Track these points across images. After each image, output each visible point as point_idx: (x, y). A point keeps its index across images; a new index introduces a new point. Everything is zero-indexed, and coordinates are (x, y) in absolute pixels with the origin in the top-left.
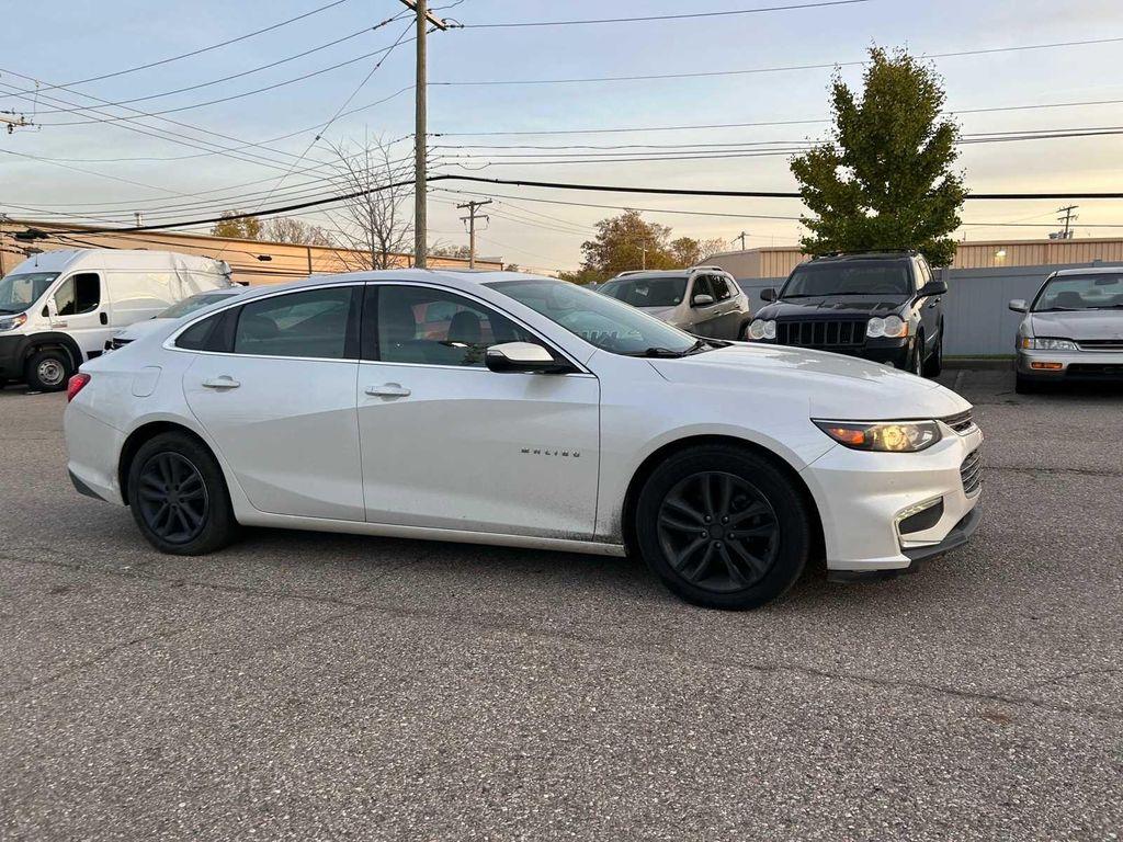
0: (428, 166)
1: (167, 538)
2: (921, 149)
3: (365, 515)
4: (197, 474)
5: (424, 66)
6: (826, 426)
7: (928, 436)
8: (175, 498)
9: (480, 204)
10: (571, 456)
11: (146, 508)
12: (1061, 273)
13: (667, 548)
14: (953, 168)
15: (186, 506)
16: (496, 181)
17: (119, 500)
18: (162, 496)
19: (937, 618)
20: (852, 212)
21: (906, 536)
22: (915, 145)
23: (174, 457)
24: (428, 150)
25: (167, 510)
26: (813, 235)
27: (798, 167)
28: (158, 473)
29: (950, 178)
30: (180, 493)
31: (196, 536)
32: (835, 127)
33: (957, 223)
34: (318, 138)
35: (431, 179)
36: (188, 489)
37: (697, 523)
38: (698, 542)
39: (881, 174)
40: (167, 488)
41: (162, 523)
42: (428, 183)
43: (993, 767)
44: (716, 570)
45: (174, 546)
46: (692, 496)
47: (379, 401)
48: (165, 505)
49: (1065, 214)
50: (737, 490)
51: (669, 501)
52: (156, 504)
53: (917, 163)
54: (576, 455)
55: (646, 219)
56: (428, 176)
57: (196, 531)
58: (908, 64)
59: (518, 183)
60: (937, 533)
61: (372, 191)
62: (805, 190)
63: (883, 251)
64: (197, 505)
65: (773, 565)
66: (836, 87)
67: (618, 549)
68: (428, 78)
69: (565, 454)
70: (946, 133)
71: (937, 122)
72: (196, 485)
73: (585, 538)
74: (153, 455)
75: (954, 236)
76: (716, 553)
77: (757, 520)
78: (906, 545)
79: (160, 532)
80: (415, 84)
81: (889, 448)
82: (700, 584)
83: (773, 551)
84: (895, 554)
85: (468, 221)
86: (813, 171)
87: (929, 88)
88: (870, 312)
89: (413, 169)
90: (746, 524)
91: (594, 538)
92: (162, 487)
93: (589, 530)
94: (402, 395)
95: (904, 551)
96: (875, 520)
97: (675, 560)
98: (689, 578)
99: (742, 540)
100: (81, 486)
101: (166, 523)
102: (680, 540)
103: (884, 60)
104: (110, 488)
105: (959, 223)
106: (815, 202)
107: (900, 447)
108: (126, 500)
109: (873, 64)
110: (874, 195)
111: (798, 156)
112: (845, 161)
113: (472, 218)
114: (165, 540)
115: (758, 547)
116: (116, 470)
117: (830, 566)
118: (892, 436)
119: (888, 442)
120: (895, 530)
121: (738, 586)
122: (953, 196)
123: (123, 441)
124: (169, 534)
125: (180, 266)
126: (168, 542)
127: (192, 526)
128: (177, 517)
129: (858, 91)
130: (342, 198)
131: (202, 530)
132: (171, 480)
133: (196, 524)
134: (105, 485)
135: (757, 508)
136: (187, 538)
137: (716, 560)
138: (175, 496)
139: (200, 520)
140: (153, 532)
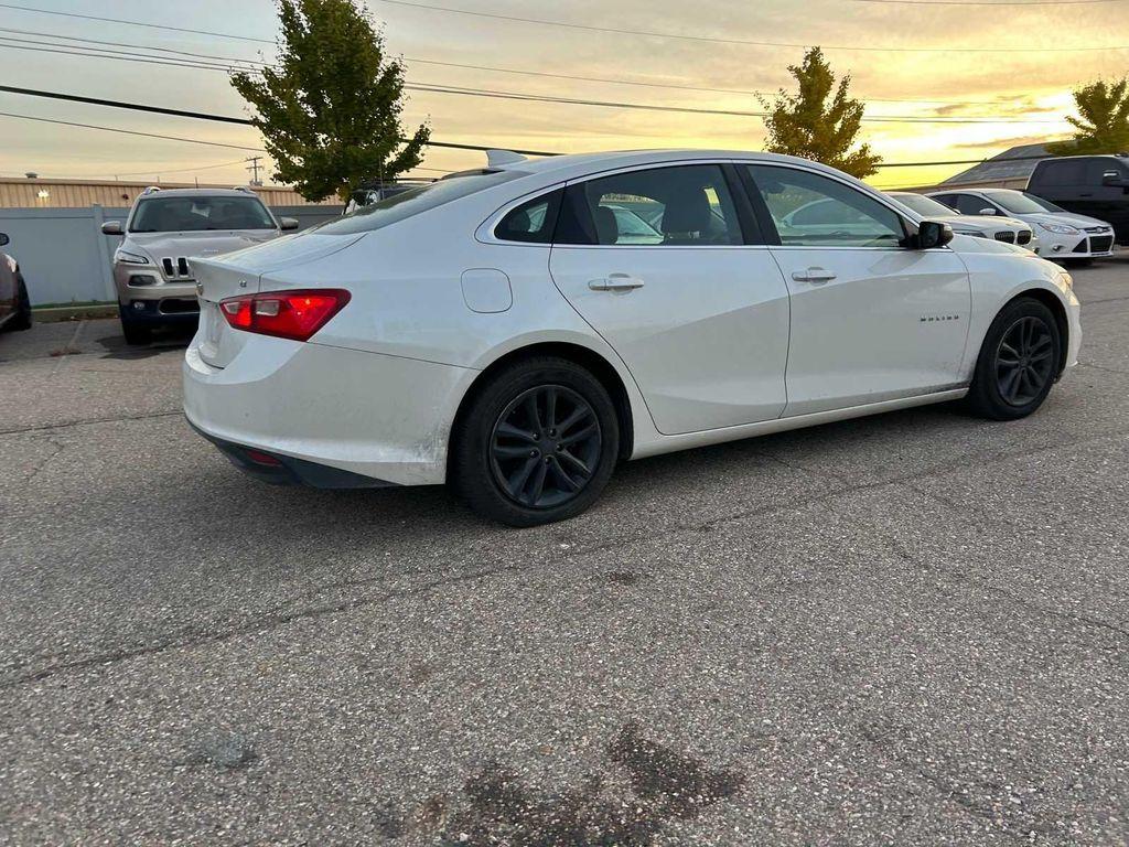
3: (784, 409)
4: (587, 406)
10: (952, 319)
11: (500, 475)
18: (529, 450)
25: (538, 465)
30: (557, 439)
31: (582, 491)
36: (571, 431)
37: (1015, 358)
38: (1014, 372)
45: (552, 511)
48: (534, 460)
49: (252, 163)
54: (957, 318)
69: (950, 318)
73: (948, 387)
76: (1022, 378)
79: (524, 499)
82: (1014, 402)
91: (954, 386)
92: (531, 436)
93: (953, 381)
94: (828, 279)
98: (1009, 400)
104: (423, 460)
114: (537, 509)
121: (1032, 398)
123: (470, 381)
124: (538, 499)
128: (549, 473)
131: (591, 480)
132: (545, 423)
133: (583, 474)
134: (409, 457)
135: (1045, 339)
136: (568, 495)
137: (1022, 382)
138: (548, 444)
139: (587, 467)
140: (518, 503)
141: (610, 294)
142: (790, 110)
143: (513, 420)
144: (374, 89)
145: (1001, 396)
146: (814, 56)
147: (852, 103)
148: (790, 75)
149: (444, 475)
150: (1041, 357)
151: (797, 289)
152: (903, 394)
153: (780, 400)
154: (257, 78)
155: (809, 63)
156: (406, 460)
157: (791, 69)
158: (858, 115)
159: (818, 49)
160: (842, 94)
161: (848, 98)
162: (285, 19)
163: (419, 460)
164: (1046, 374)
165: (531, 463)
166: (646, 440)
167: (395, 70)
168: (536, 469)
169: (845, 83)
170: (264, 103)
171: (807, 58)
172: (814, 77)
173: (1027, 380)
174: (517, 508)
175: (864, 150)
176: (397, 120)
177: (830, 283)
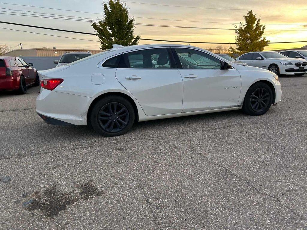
3: (183, 111)
11: (101, 124)
15: (119, 119)
17: (84, 123)
18: (109, 118)
22: (126, 23)
27: (94, 25)
28: (107, 110)
36: (121, 114)
37: (257, 99)
38: (257, 103)
40: (111, 115)
41: (109, 127)
45: (114, 134)
47: (189, 79)
50: (264, 91)
51: (253, 95)
52: (106, 121)
54: (236, 88)
57: (123, 127)
66: (105, 5)
67: (241, 108)
69: (234, 88)
71: (129, 19)
72: (124, 112)
73: (235, 106)
79: (108, 130)
82: (257, 111)
91: (237, 106)
92: (109, 115)
94: (195, 77)
97: (253, 107)
98: (255, 110)
99: (264, 101)
102: (254, 103)
111: (93, 22)
112: (109, 25)
114: (111, 132)
117: (275, 103)
121: (263, 110)
123: (92, 101)
124: (112, 130)
127: (122, 125)
128: (115, 124)
131: (126, 126)
132: (113, 112)
133: (124, 124)
134: (77, 118)
135: (266, 94)
136: (120, 130)
137: (260, 106)
138: (114, 117)
139: (125, 123)
140: (106, 131)
141: (131, 81)
142: (243, 28)
143: (104, 110)
144: (126, 26)
145: (252, 109)
146: (250, 13)
147: (261, 26)
148: (244, 18)
149: (87, 123)
150: (266, 99)
151: (185, 80)
152: (220, 108)
153: (181, 108)
154: (98, 24)
155: (249, 15)
156: (77, 119)
157: (244, 16)
158: (264, 29)
159: (252, 11)
160: (258, 23)
161: (260, 25)
162: (105, 9)
163: (80, 119)
164: (268, 103)
165: (109, 121)
166: (142, 117)
167: (132, 21)
168: (111, 123)
169: (259, 20)
170: (99, 30)
171: (248, 13)
172: (250, 19)
173: (261, 105)
174: (106, 132)
175: (264, 39)
176: (133, 33)
177: (195, 78)
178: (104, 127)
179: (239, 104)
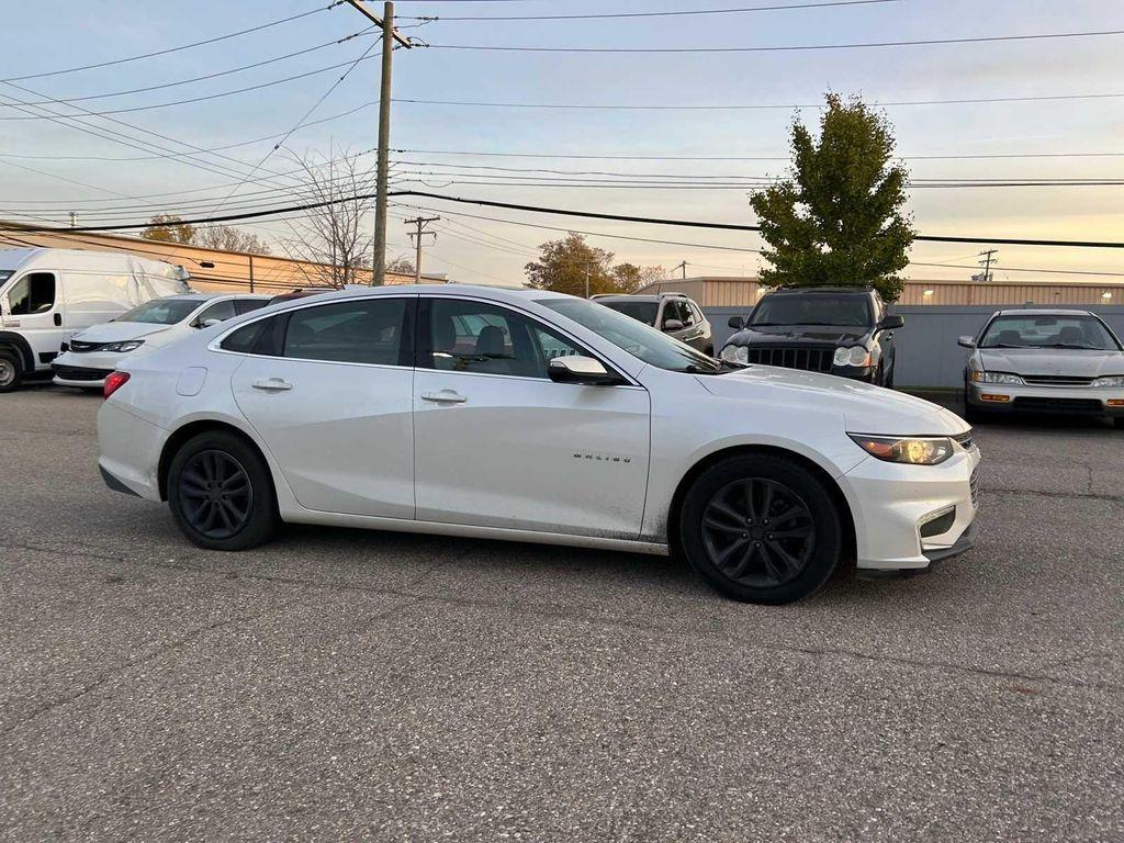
0: (389, 181)
1: (207, 533)
2: (873, 191)
3: (415, 514)
4: (242, 471)
5: (389, 82)
6: (860, 440)
7: (942, 452)
8: (218, 495)
9: (428, 220)
10: (621, 461)
11: (186, 504)
12: (1004, 312)
13: (710, 545)
14: (902, 210)
15: (229, 503)
16: (458, 200)
17: (155, 495)
18: (204, 493)
19: (950, 613)
20: (808, 247)
21: (925, 540)
22: (869, 186)
23: (220, 456)
24: (390, 165)
25: (209, 506)
26: (773, 268)
27: (757, 202)
28: (201, 472)
29: (898, 219)
30: (224, 489)
31: (237, 533)
32: (795, 166)
33: (904, 263)
34: (277, 147)
35: (391, 194)
36: (232, 487)
37: (738, 524)
38: (739, 542)
39: (836, 213)
40: (209, 485)
41: (202, 519)
42: (388, 198)
43: (1031, 728)
44: (756, 568)
45: (214, 542)
46: (734, 499)
47: (436, 406)
48: (206, 501)
49: (985, 257)
50: (777, 495)
51: (714, 504)
52: (198, 500)
53: (871, 204)
54: (627, 461)
55: (590, 243)
56: (389, 191)
57: (237, 528)
58: (862, 111)
59: (481, 203)
60: (949, 538)
61: (335, 202)
62: (763, 224)
63: (835, 285)
64: (240, 502)
65: (807, 565)
66: (796, 128)
67: (662, 548)
68: (393, 94)
69: (616, 460)
70: (896, 178)
71: (888, 167)
73: (631, 537)
74: (197, 452)
75: (901, 274)
76: (756, 552)
77: (793, 523)
78: (926, 547)
79: (199, 528)
80: (379, 99)
81: (913, 461)
82: (741, 580)
83: (809, 551)
84: (917, 555)
85: (415, 237)
86: (771, 206)
87: (880, 135)
88: (837, 342)
89: (374, 183)
90: (784, 527)
91: (640, 538)
92: (204, 483)
93: (635, 530)
94: (457, 401)
95: (924, 552)
96: (901, 524)
97: (716, 558)
98: (730, 575)
99: (780, 540)
100: (112, 482)
101: (205, 520)
102: (722, 541)
103: (839, 106)
104: (148, 484)
105: (907, 262)
106: (772, 236)
107: (921, 461)
108: (164, 497)
109: (829, 109)
110: (827, 233)
111: (758, 191)
112: (802, 199)
113: (419, 234)
115: (795, 547)
116: (157, 467)
117: (860, 564)
118: (916, 450)
119: (912, 455)
120: (918, 533)
122: (901, 237)
123: (166, 438)
124: (209, 530)
125: (137, 270)
126: (207, 537)
127: (234, 521)
128: (218, 514)
129: (816, 134)
130: (304, 208)
131: (244, 527)
132: (214, 476)
133: (239, 520)
136: (228, 534)
137: (756, 559)
138: (217, 493)
139: (243, 517)
140: (193, 528)
141: (265, 393)
143: (194, 470)
145: (715, 567)
150: (794, 534)
151: (421, 407)
153: (408, 502)
156: (140, 482)
162: (795, 143)
163: (146, 483)
168: (208, 509)
173: (766, 557)
174: (194, 532)
177: (456, 406)
178: (191, 517)
179: (645, 532)
